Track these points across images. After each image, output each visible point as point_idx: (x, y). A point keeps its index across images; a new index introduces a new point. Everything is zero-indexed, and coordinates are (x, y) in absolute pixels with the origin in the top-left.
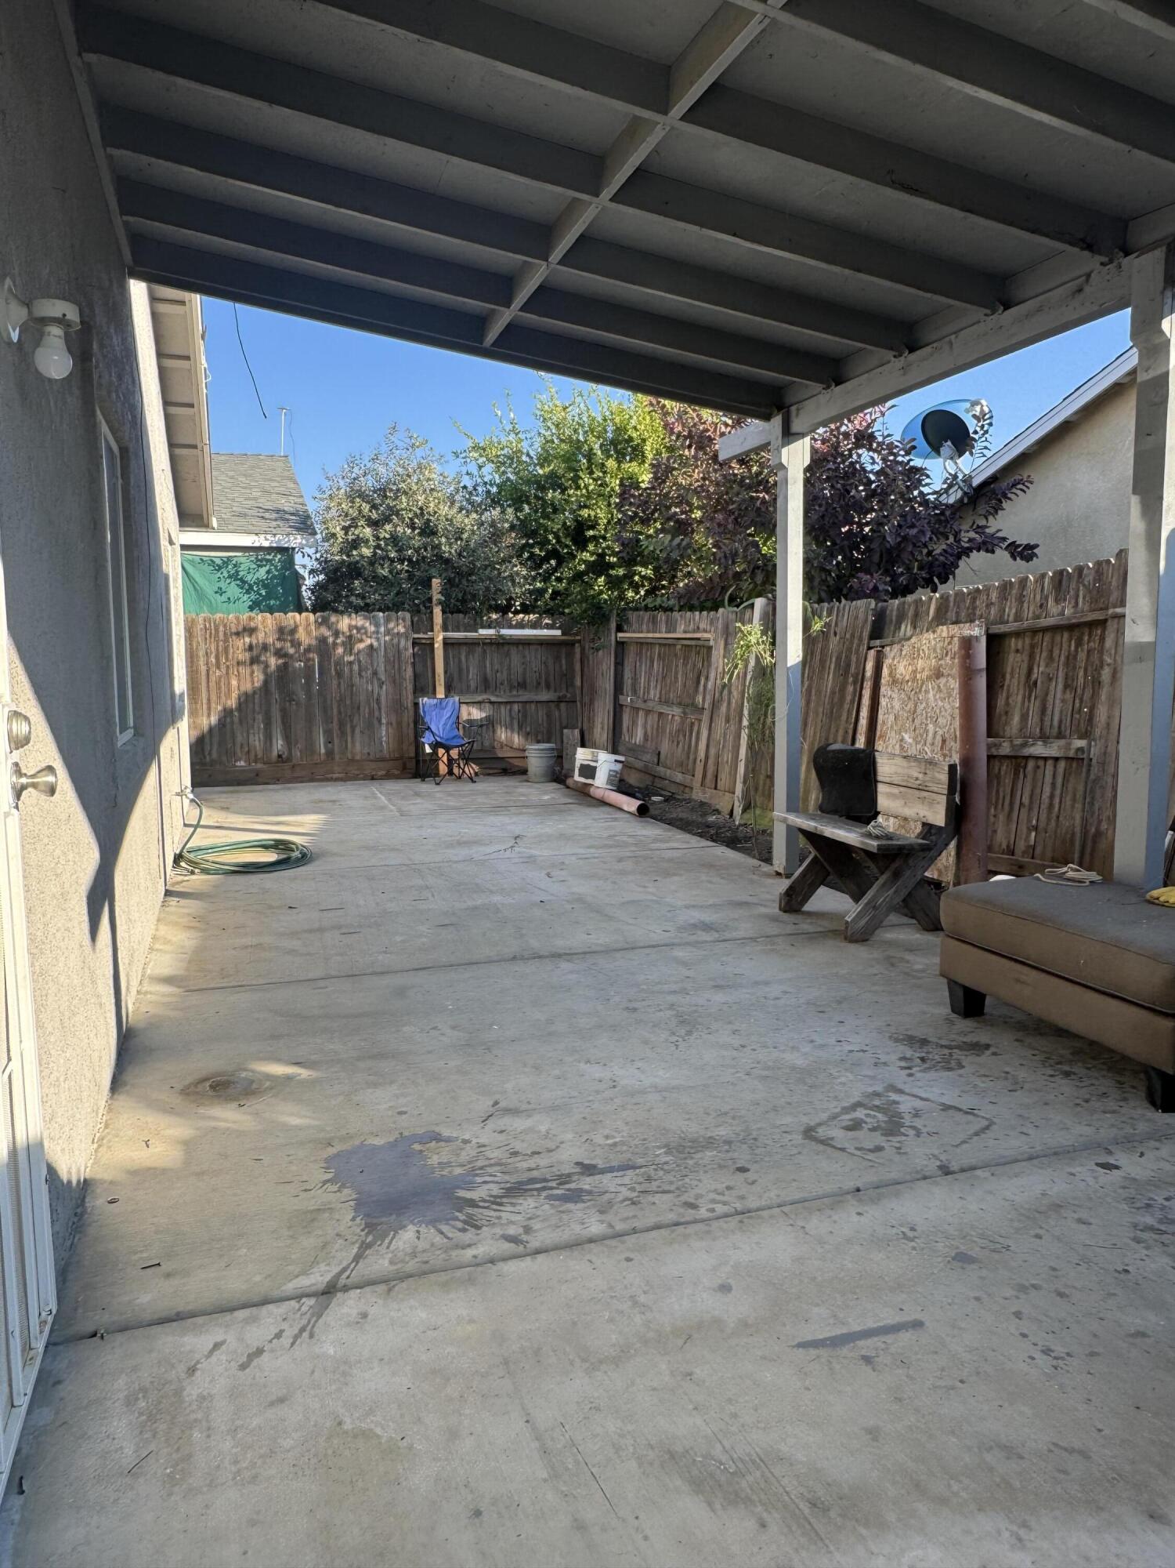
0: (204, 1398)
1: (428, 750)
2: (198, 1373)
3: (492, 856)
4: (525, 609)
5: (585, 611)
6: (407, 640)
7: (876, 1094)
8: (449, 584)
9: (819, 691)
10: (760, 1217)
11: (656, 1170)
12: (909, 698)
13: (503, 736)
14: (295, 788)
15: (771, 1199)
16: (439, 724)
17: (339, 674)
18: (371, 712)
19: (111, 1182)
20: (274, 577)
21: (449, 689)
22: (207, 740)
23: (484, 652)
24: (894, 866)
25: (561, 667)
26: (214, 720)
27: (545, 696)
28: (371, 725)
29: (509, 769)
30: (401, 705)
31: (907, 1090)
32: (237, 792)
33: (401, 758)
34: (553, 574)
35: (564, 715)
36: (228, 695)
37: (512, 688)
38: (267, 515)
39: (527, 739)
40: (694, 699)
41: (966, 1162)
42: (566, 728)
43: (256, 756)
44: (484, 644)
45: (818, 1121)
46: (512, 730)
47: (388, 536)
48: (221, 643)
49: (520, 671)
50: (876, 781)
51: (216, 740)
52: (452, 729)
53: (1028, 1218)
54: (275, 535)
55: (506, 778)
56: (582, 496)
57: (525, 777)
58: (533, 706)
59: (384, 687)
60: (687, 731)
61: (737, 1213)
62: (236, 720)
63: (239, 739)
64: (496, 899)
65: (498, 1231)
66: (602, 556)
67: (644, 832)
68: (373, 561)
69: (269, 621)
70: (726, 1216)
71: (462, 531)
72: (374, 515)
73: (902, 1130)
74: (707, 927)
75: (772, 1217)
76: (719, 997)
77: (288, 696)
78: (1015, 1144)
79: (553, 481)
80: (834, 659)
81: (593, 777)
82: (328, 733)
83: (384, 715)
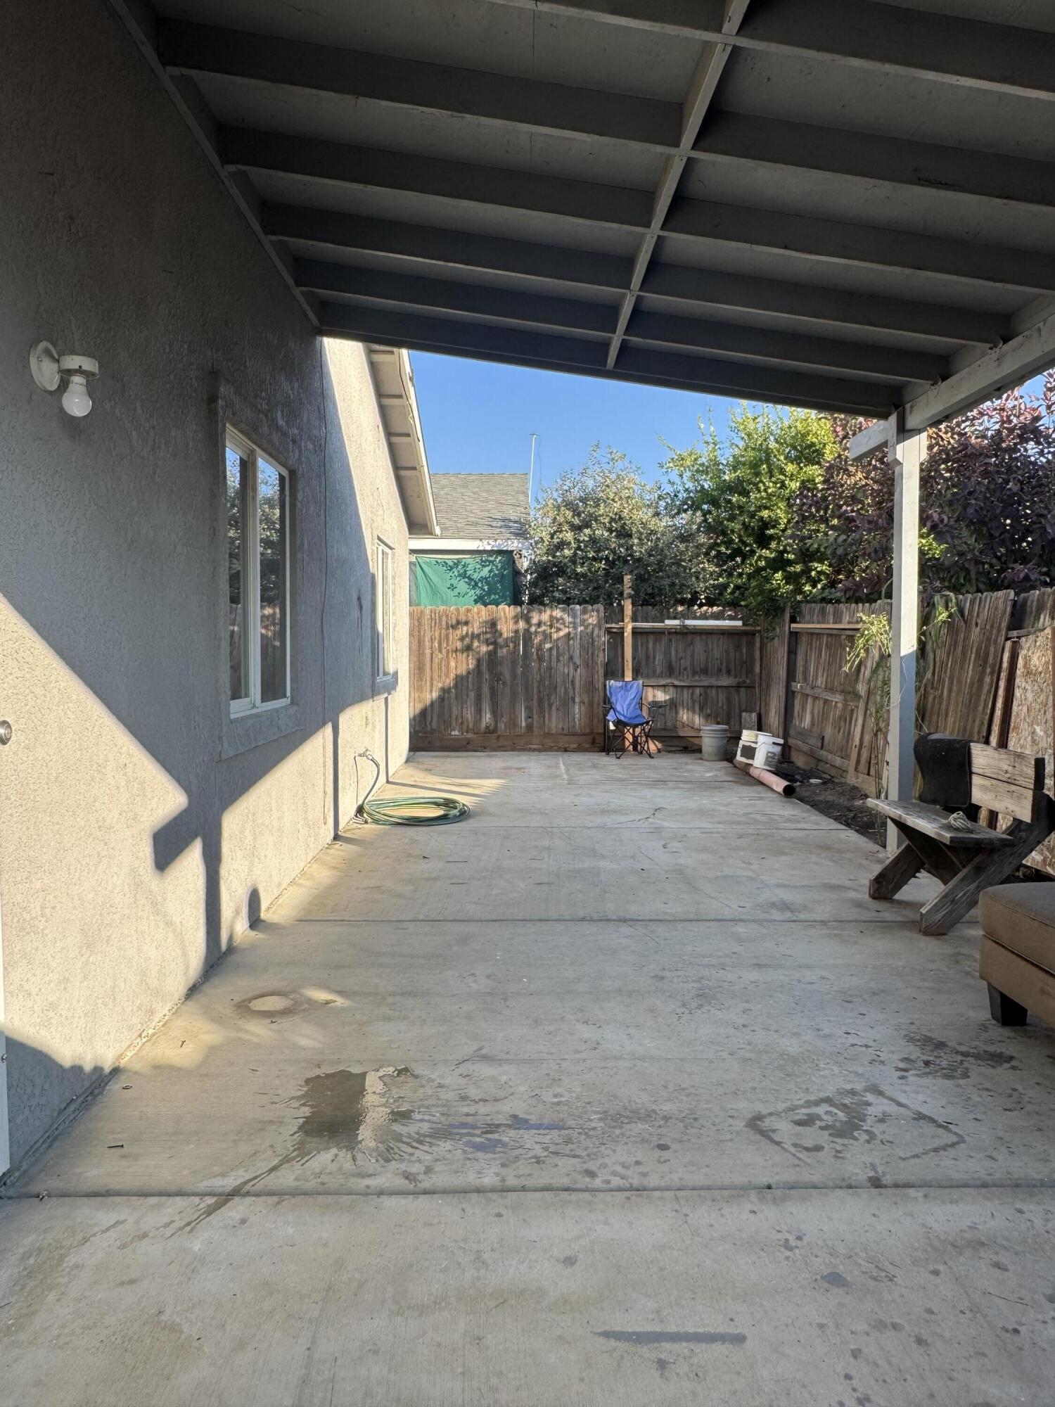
0: (77, 1267)
1: (612, 727)
2: (88, 1244)
3: (624, 826)
4: (710, 602)
5: (760, 604)
6: (600, 629)
7: (853, 1092)
8: (640, 579)
9: (959, 681)
10: (649, 1197)
11: (579, 1133)
12: (1042, 690)
13: (685, 717)
14: (495, 756)
15: (672, 1180)
16: (623, 706)
17: (540, 659)
18: (566, 692)
19: (136, 1073)
20: (495, 575)
21: (636, 673)
22: (429, 712)
23: (670, 640)
24: (977, 859)
25: (741, 653)
26: (435, 695)
27: (725, 681)
28: (567, 702)
29: (687, 747)
30: (594, 687)
31: (888, 1093)
32: (447, 757)
33: (591, 733)
34: (735, 570)
35: (744, 700)
36: (447, 675)
37: (694, 673)
38: (494, 524)
39: (707, 720)
40: (854, 687)
41: (903, 1177)
42: (744, 711)
43: (468, 727)
44: (669, 633)
45: (772, 1110)
46: (694, 712)
47: (586, 539)
48: (443, 631)
49: (703, 659)
50: (971, 773)
51: (436, 711)
52: (635, 709)
53: (936, 1249)
54: (496, 540)
55: (685, 755)
56: (762, 498)
57: (698, 755)
58: (714, 691)
59: (579, 670)
60: (847, 717)
61: (631, 1189)
62: (453, 695)
63: (455, 712)
64: (603, 864)
65: (403, 1167)
66: (782, 553)
67: (782, 812)
68: (573, 560)
69: (483, 613)
70: (619, 1189)
71: (653, 532)
72: (576, 521)
73: (856, 1134)
74: (785, 907)
75: (661, 1199)
76: (753, 975)
77: (496, 677)
78: (976, 1167)
79: (739, 487)
80: (974, 650)
81: (752, 757)
82: (528, 708)
83: (577, 695)
